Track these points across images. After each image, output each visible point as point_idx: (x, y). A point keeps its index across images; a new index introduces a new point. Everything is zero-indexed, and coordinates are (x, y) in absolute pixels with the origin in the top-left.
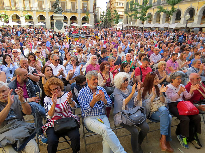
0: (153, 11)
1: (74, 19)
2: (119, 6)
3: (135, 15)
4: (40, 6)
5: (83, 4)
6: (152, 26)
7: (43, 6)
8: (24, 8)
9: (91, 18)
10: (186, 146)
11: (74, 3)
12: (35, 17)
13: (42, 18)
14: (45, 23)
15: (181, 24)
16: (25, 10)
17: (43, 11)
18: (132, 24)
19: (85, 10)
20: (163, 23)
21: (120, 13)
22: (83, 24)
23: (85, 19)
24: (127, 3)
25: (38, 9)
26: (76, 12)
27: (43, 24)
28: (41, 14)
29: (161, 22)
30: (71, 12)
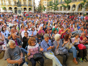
0: (59, 6)
1: (25, 9)
2: (45, 3)
3: (52, 7)
4: (10, 3)
5: (29, 2)
6: (59, 12)
7: (11, 3)
8: (2, 4)
9: (33, 8)
10: (82, 61)
11: (25, 2)
12: (7, 8)
13: (10, 8)
14: (12, 11)
15: (70, 11)
16: (2, 5)
17: (11, 5)
18: (50, 11)
19: (30, 5)
20: (63, 11)
21: (45, 7)
22: (29, 11)
23: (30, 9)
24: (48, 2)
25: (9, 4)
26: (26, 6)
27: (11, 11)
28: (10, 7)
29: (62, 10)
30: (24, 6)
